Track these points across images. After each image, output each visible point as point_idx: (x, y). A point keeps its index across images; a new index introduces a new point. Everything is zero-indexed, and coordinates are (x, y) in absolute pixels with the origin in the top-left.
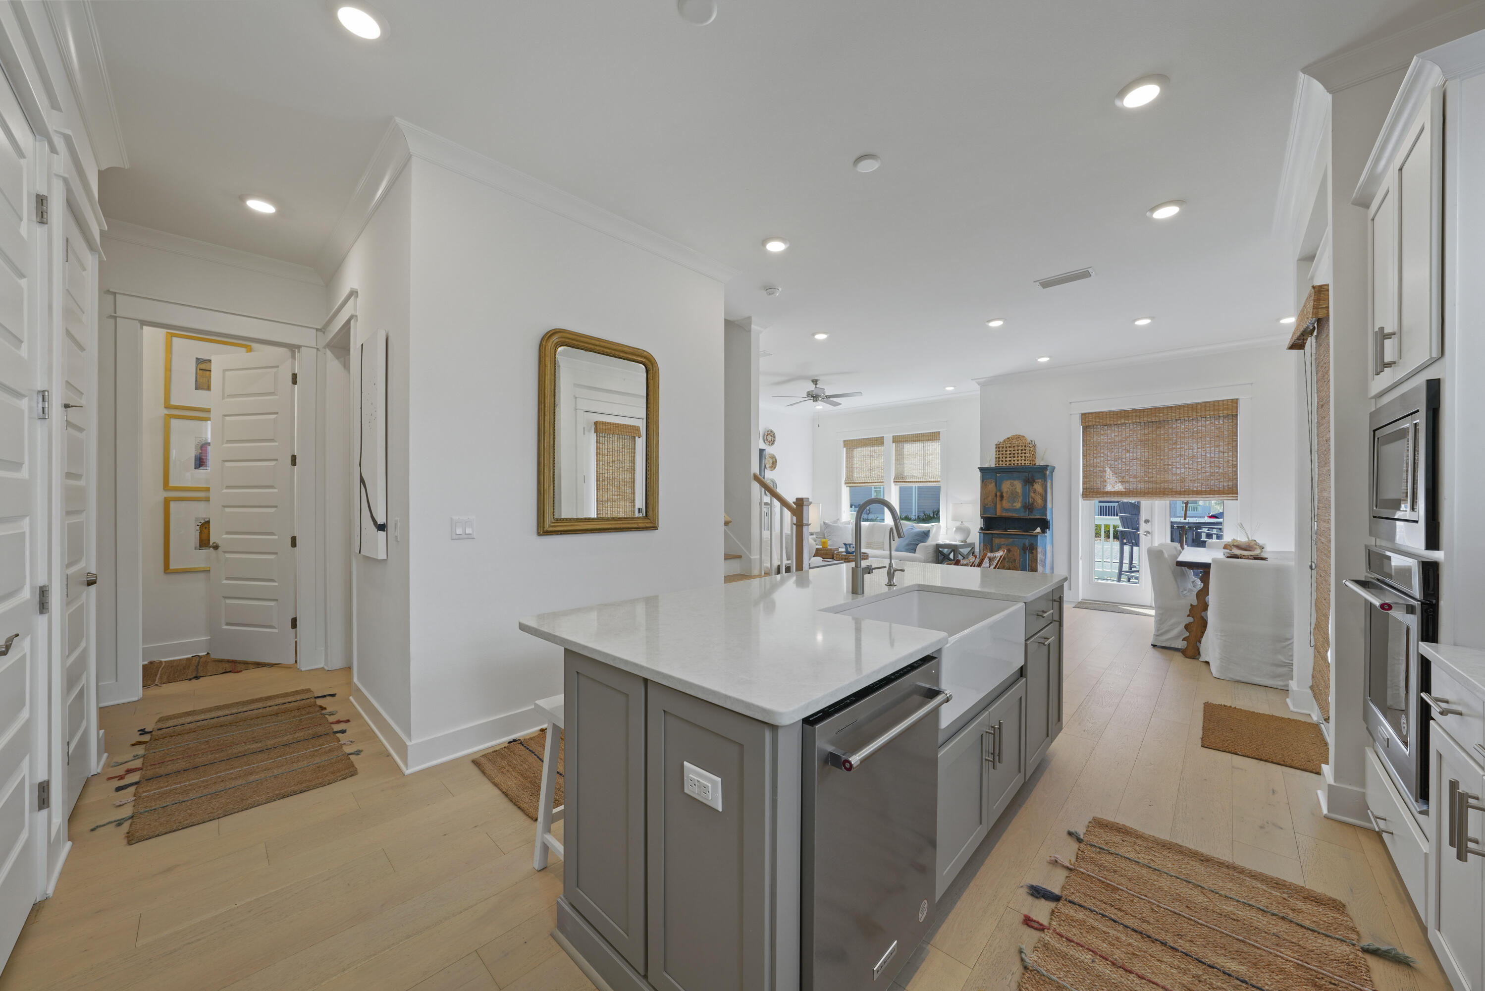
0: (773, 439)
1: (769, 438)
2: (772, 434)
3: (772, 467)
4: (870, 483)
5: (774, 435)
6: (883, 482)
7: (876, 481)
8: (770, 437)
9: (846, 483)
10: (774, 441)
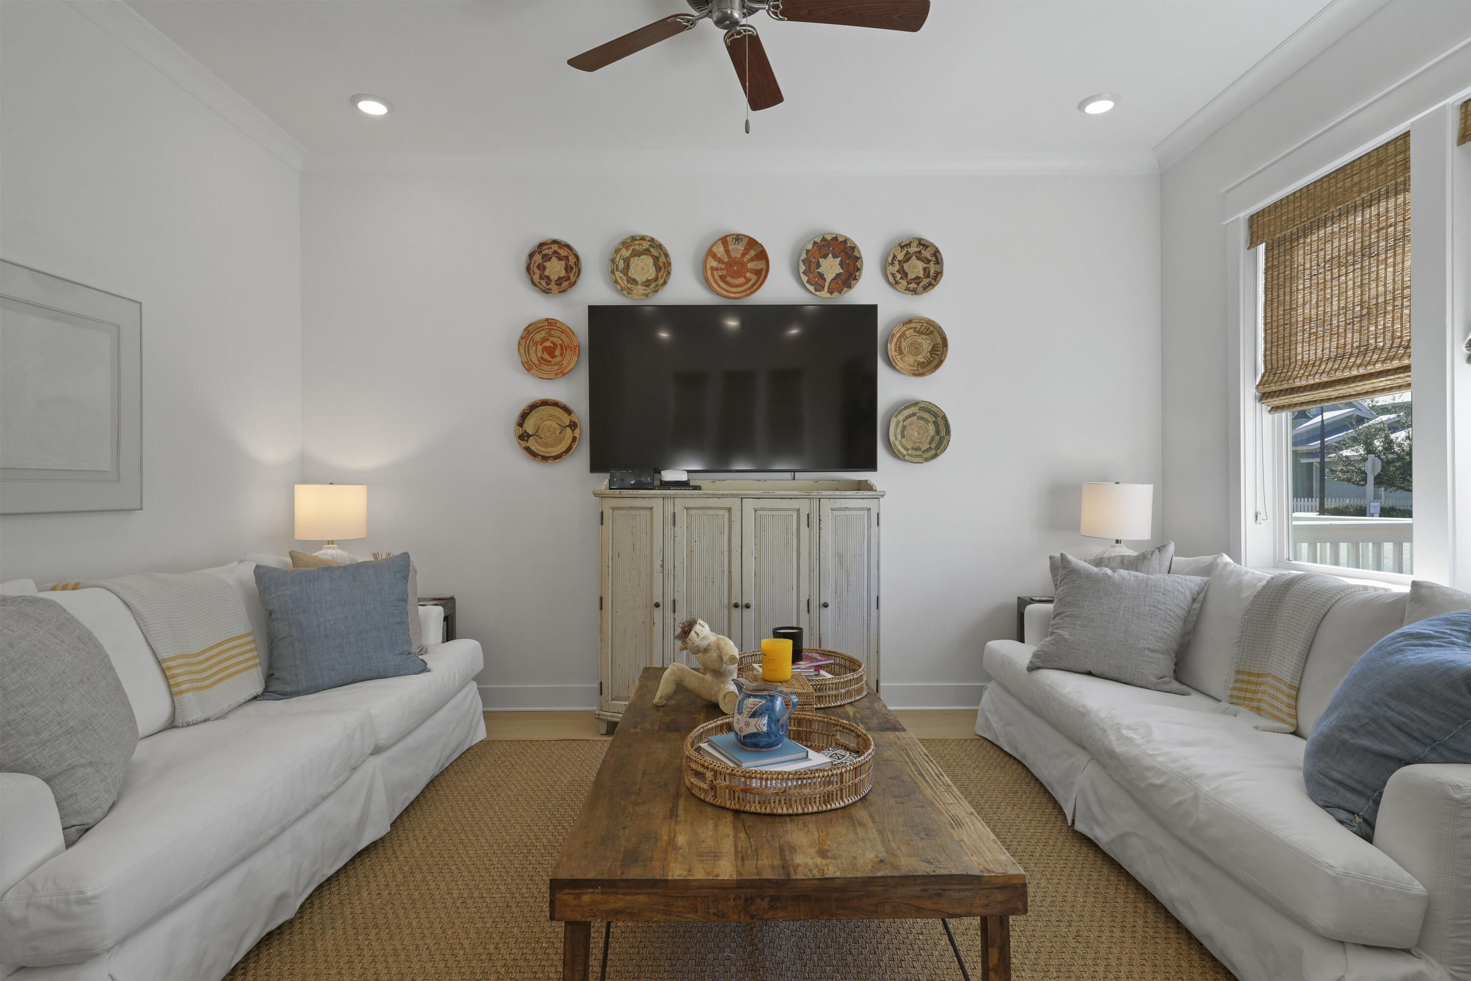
0: (933, 268)
1: (916, 268)
2: (927, 254)
3: (929, 363)
4: (1355, 379)
5: (936, 253)
6: (1407, 368)
7: (1379, 367)
8: (920, 265)
9: (1264, 397)
10: (938, 274)
